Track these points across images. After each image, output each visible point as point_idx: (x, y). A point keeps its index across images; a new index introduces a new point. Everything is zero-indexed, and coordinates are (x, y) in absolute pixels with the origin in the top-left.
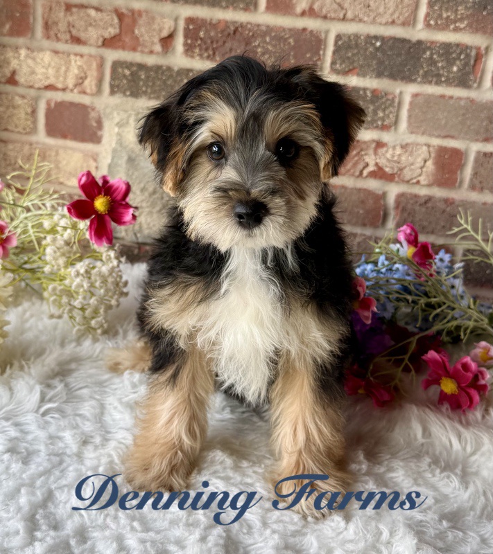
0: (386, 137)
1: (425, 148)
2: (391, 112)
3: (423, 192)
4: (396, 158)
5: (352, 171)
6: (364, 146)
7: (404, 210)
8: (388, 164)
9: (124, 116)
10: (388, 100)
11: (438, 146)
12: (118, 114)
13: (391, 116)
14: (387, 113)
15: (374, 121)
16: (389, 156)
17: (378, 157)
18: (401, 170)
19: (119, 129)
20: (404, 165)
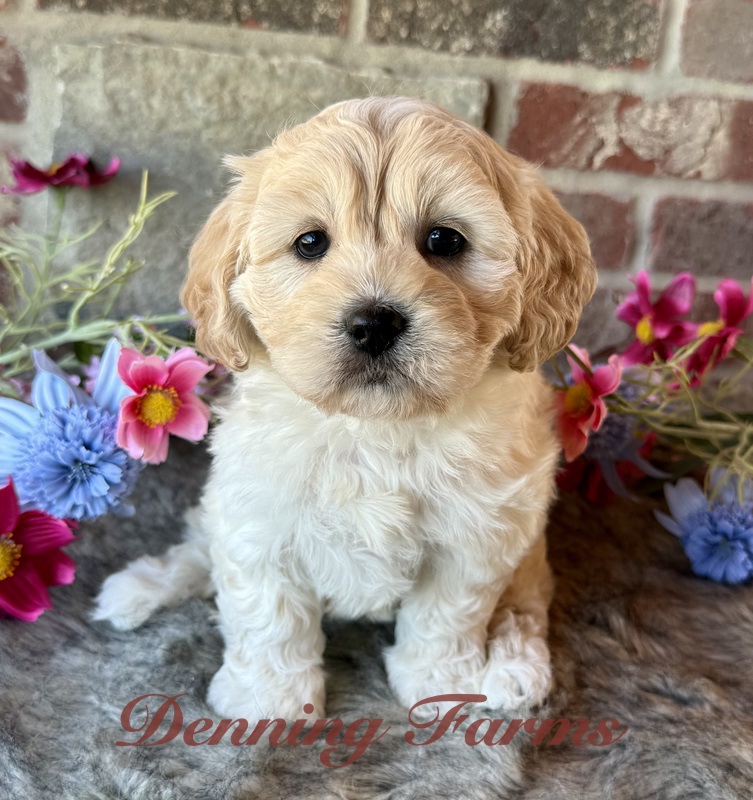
0: (640, 83)
1: (713, 105)
2: (650, 32)
3: (705, 193)
4: (658, 128)
5: (572, 158)
6: (597, 105)
7: (670, 232)
8: (642, 140)
9: (77, 54)
10: (644, 5)
11: (736, 100)
12: (64, 51)
13: (651, 40)
14: (641, 33)
15: (616, 51)
16: (644, 123)
17: (623, 127)
18: (668, 151)
19: (66, 85)
20: (672, 142)
